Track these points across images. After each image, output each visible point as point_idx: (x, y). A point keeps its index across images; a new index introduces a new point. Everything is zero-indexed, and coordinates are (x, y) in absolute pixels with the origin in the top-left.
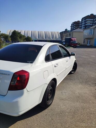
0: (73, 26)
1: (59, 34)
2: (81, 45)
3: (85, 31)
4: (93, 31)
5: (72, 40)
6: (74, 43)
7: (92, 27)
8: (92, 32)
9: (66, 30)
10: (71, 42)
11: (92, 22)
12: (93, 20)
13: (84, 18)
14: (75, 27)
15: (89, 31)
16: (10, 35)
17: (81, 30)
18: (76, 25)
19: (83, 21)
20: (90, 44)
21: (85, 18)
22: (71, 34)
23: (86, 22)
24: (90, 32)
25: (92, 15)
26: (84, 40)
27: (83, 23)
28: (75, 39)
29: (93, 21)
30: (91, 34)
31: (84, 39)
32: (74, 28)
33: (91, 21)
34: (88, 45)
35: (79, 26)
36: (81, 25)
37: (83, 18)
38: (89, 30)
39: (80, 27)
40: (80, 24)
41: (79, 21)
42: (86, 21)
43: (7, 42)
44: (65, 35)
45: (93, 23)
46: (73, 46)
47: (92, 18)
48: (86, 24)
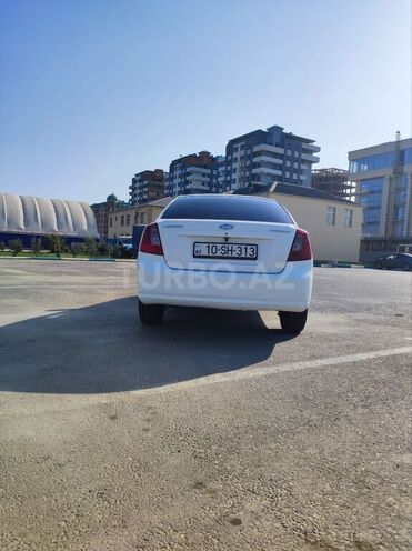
0: (140, 188)
1: (90, 212)
9: (111, 198)
11: (208, 179)
12: (209, 171)
13: (179, 161)
14: (146, 189)
18: (149, 184)
19: (177, 173)
21: (182, 164)
23: (188, 178)
25: (205, 154)
27: (177, 181)
29: (209, 176)
32: (145, 196)
33: (204, 175)
35: (162, 187)
36: (170, 188)
37: (174, 163)
39: (166, 192)
40: (167, 184)
41: (161, 171)
42: (188, 174)
45: (209, 184)
47: (205, 167)
48: (187, 182)
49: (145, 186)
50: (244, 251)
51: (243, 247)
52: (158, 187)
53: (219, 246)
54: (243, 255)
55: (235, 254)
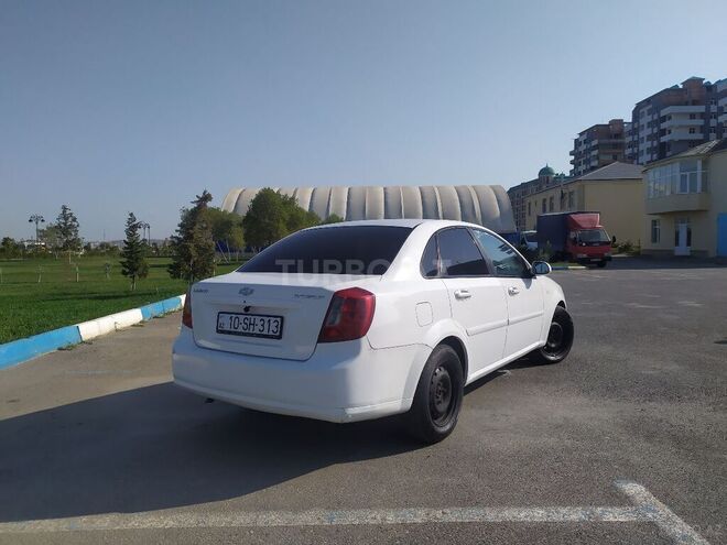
0: (588, 151)
1: (506, 200)
2: (638, 253)
3: (651, 173)
4: (699, 171)
5: (576, 226)
6: (589, 244)
7: (692, 152)
8: (693, 177)
9: (545, 172)
10: (572, 235)
11: (701, 122)
12: (702, 109)
13: (648, 101)
14: (595, 153)
15: (678, 175)
16: (243, 213)
17: (633, 170)
18: (600, 144)
19: (645, 120)
20: (689, 244)
21: (654, 107)
22: (571, 193)
23: (663, 126)
24: (683, 178)
25: (694, 83)
26: (654, 222)
27: (645, 133)
28: (593, 222)
29: (702, 115)
30: (693, 190)
31: (656, 217)
32: (595, 163)
33: (692, 116)
34: (682, 250)
35: (621, 146)
36: (634, 144)
37: (639, 106)
38: (678, 164)
39: (628, 151)
40: (628, 139)
41: (620, 122)
42: (663, 119)
43: (225, 250)
44: (540, 198)
45: (705, 130)
46: (585, 256)
47: (695, 103)
48: (663, 132)
49: (595, 148)
50: (266, 325)
51: (267, 319)
52: (616, 146)
53: (242, 317)
54: (265, 332)
55: (257, 331)
